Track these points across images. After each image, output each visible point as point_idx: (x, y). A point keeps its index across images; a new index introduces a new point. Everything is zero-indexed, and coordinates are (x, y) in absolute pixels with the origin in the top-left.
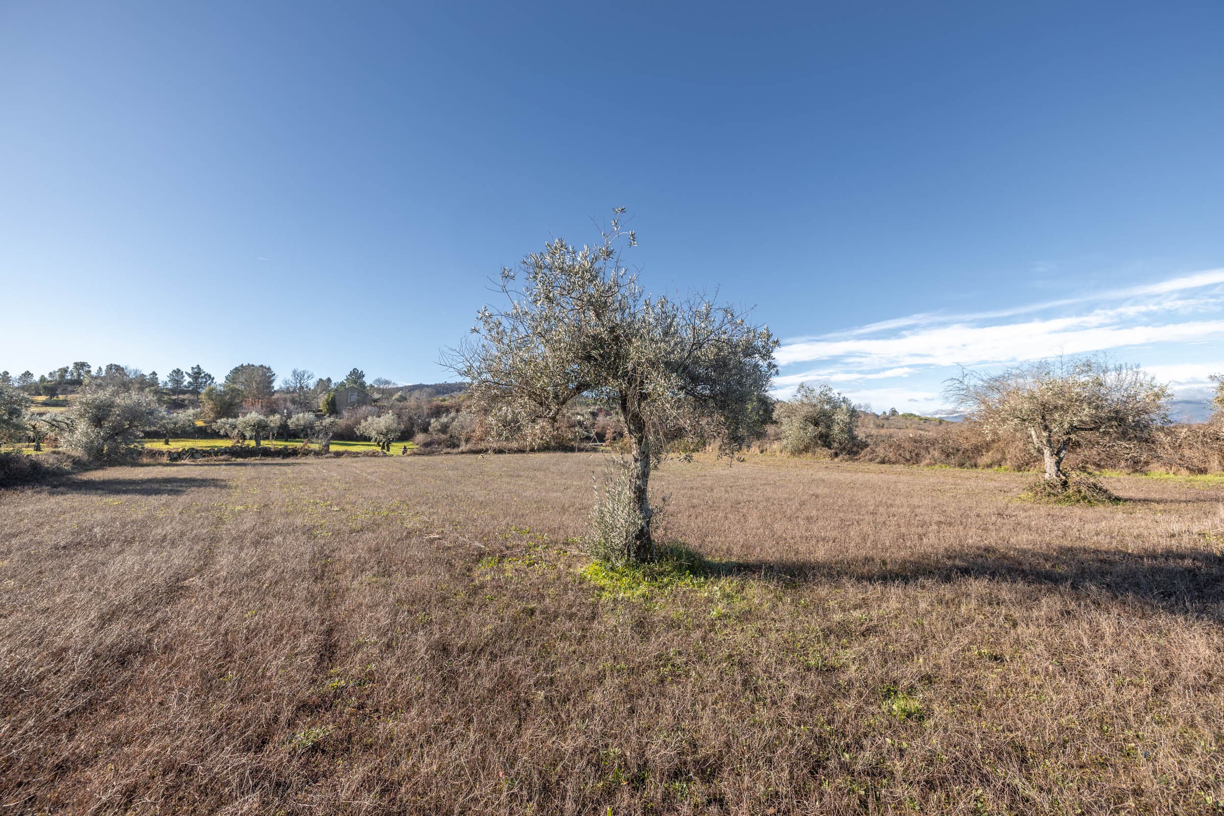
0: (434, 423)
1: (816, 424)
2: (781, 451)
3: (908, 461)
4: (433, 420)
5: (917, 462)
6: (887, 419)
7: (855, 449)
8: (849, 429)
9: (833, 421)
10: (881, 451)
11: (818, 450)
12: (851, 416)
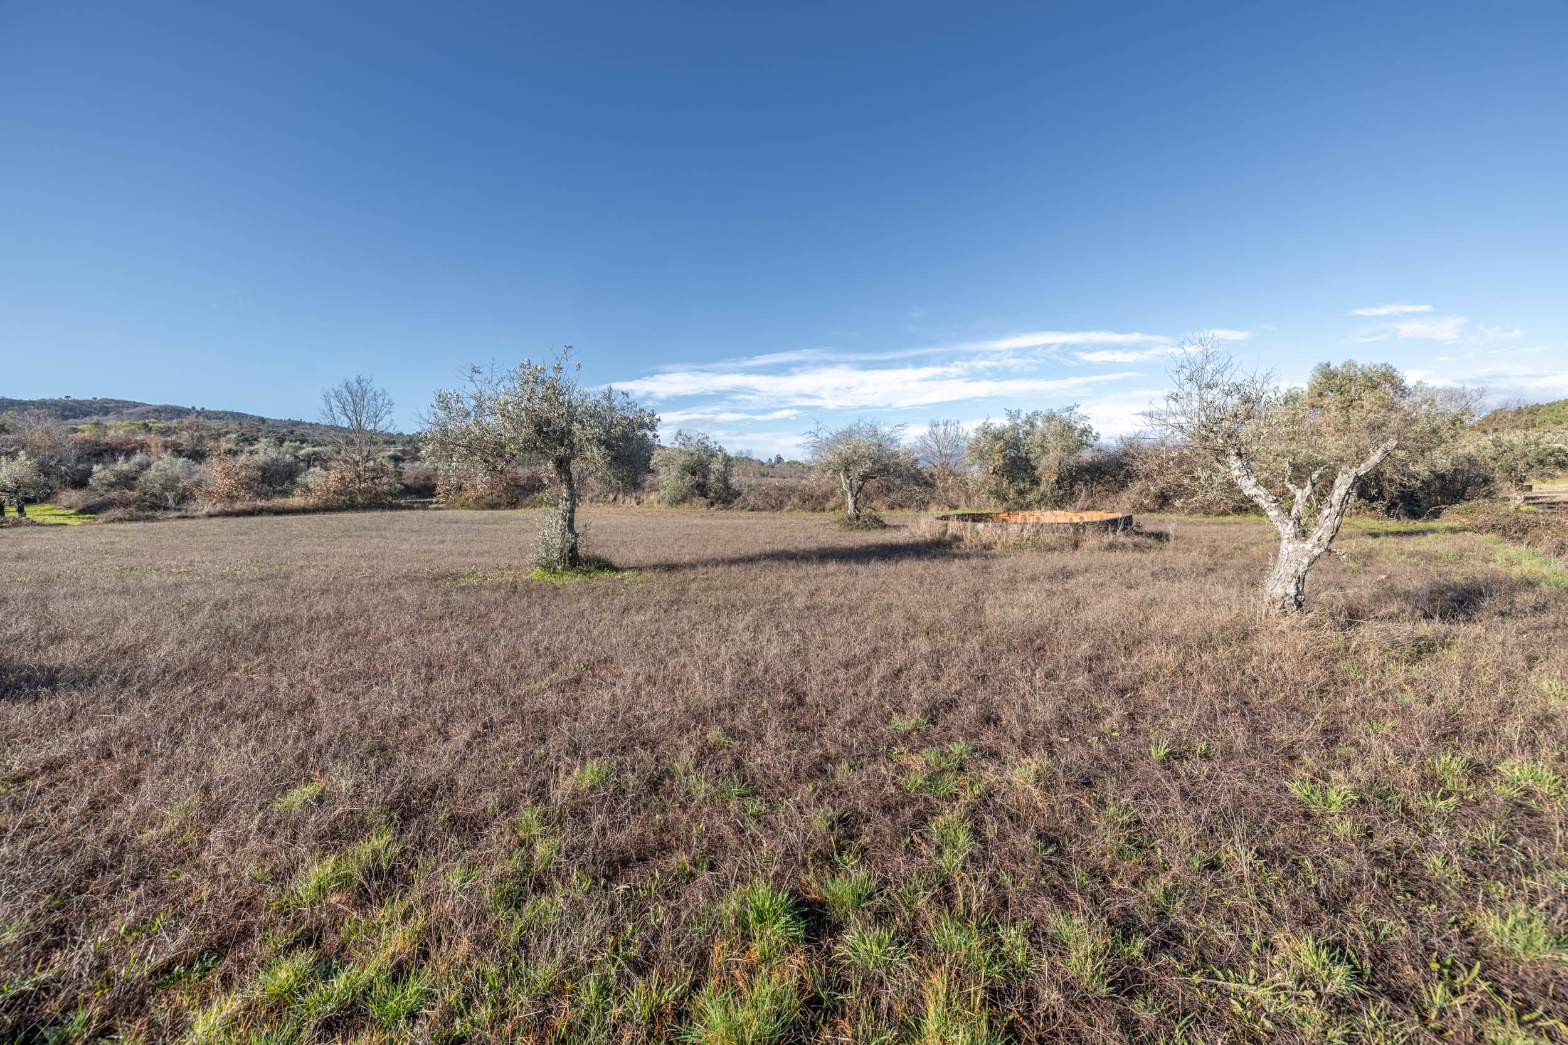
0: (100, 472)
1: (694, 473)
2: (659, 502)
3: (773, 507)
4: (96, 468)
5: (781, 509)
6: (773, 467)
7: (729, 498)
8: (724, 479)
9: (709, 470)
10: (751, 500)
11: (695, 500)
12: (726, 466)
